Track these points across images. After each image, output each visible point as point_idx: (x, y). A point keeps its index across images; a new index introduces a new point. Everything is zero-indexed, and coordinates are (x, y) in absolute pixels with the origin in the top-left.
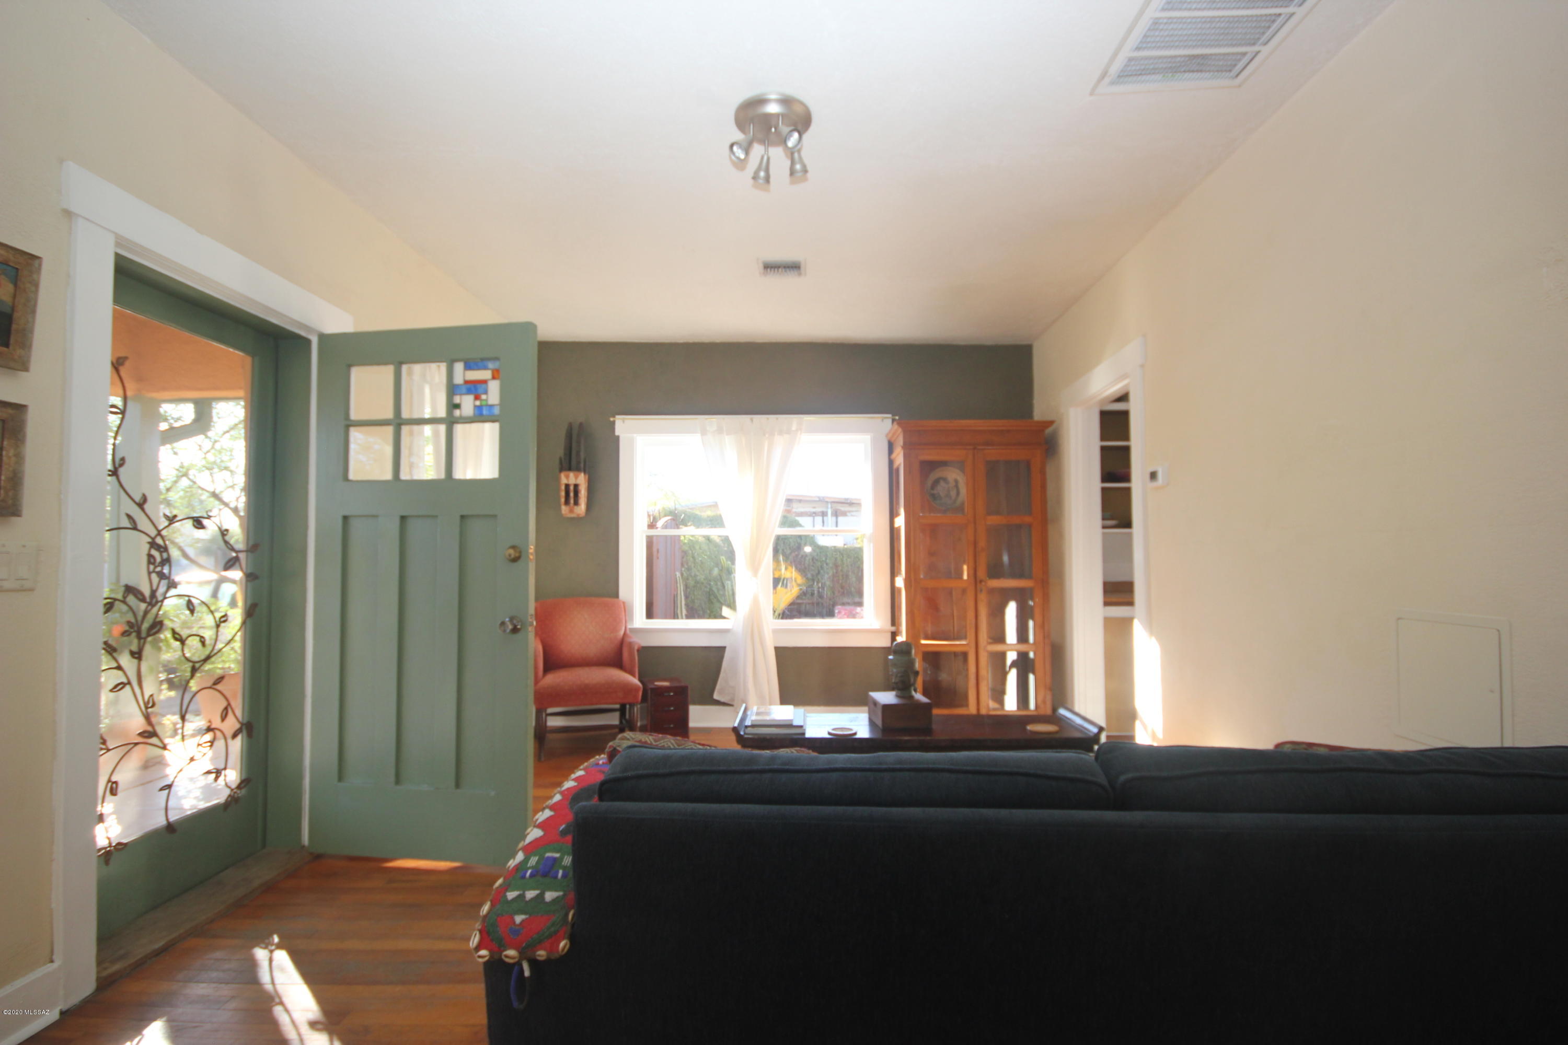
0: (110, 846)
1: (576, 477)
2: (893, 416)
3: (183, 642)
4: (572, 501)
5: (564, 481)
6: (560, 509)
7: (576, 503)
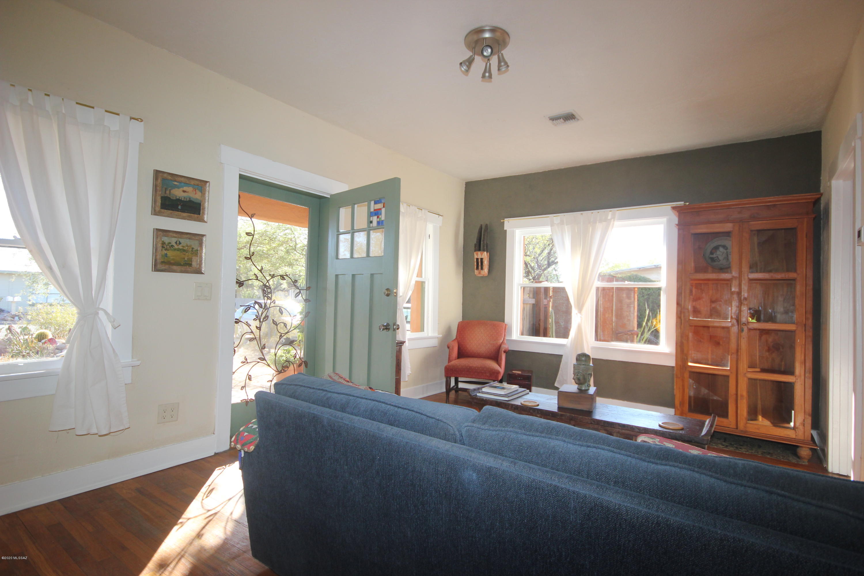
0: (248, 399)
1: (482, 254)
2: (685, 203)
3: (277, 325)
4: (480, 268)
5: (476, 257)
6: (474, 272)
7: (482, 269)
